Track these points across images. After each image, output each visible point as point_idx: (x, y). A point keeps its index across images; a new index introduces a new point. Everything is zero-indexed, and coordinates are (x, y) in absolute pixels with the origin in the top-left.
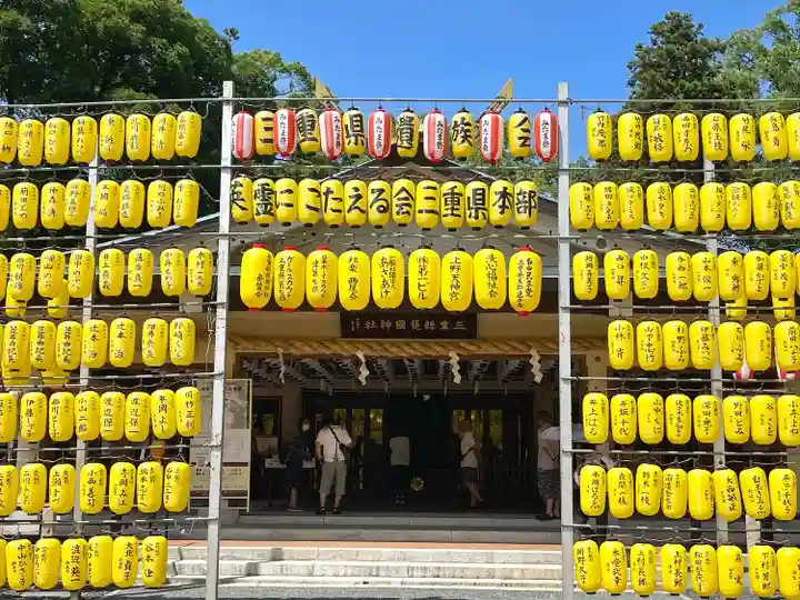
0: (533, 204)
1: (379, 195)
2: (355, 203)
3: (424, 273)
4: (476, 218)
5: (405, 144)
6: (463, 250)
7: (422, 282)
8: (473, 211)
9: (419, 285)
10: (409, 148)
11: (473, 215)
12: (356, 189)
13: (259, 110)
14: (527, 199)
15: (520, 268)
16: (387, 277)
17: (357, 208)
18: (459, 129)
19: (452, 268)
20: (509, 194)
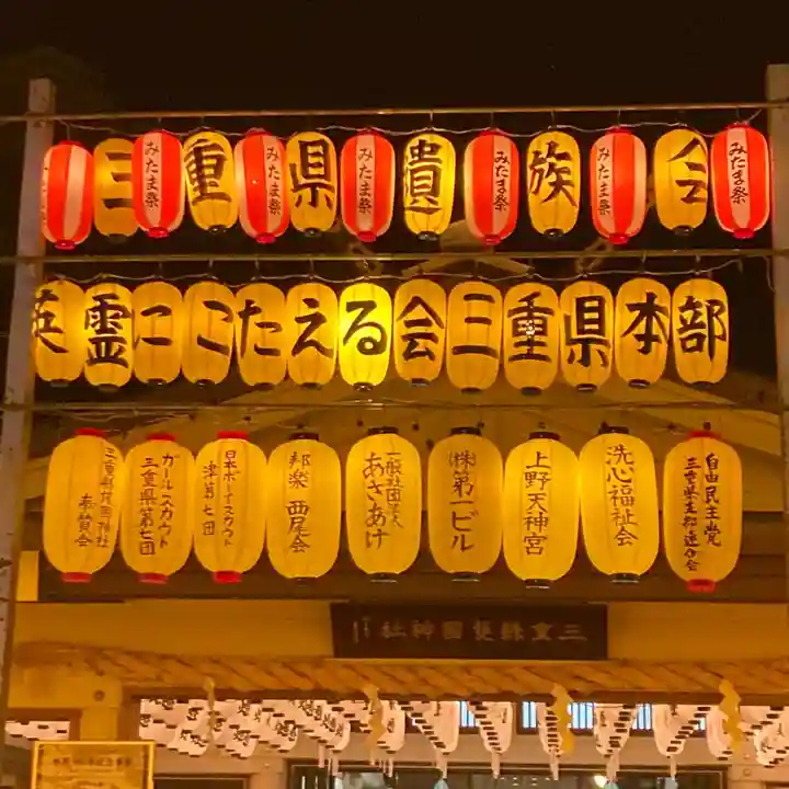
0: (718, 331)
1: (363, 315)
2: (308, 331)
3: (465, 488)
4: (585, 360)
5: (423, 203)
6: (555, 437)
7: (462, 510)
8: (578, 348)
9: (455, 518)
10: (429, 211)
11: (579, 356)
12: (311, 303)
13: (103, 136)
14: (704, 318)
15: (690, 476)
16: (381, 500)
17: (312, 343)
18: (545, 167)
19: (530, 477)
20: (661, 309)
